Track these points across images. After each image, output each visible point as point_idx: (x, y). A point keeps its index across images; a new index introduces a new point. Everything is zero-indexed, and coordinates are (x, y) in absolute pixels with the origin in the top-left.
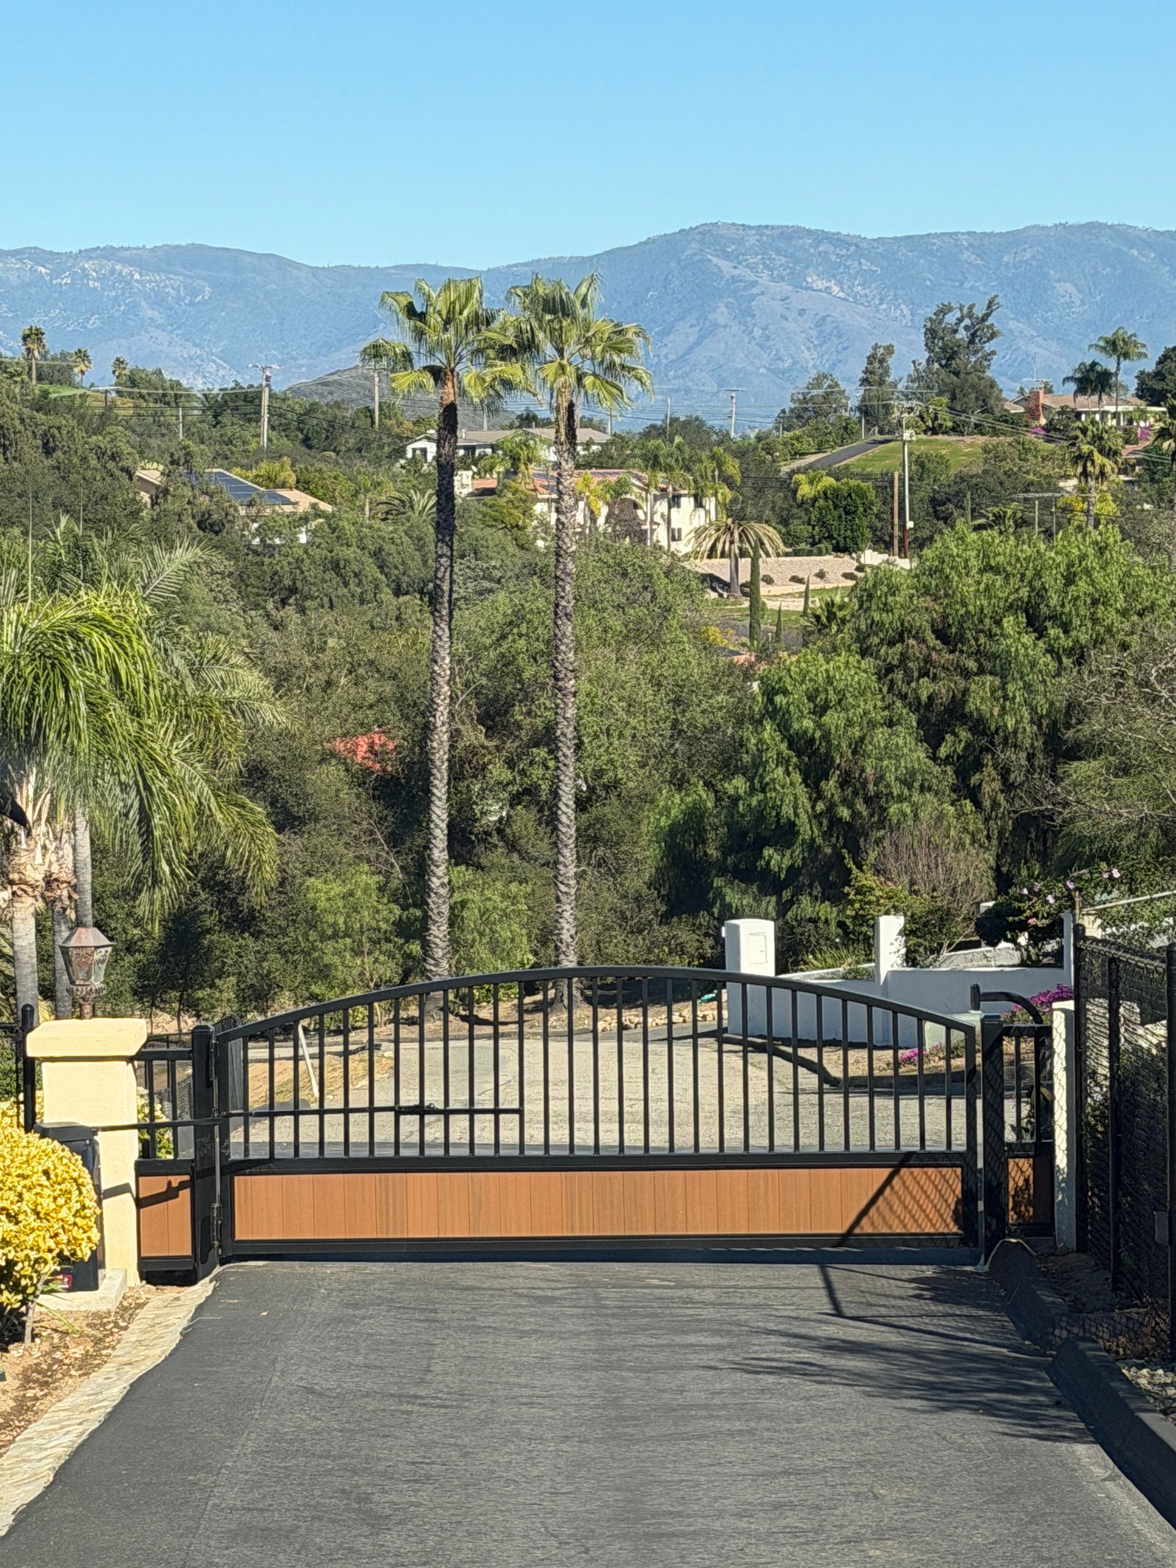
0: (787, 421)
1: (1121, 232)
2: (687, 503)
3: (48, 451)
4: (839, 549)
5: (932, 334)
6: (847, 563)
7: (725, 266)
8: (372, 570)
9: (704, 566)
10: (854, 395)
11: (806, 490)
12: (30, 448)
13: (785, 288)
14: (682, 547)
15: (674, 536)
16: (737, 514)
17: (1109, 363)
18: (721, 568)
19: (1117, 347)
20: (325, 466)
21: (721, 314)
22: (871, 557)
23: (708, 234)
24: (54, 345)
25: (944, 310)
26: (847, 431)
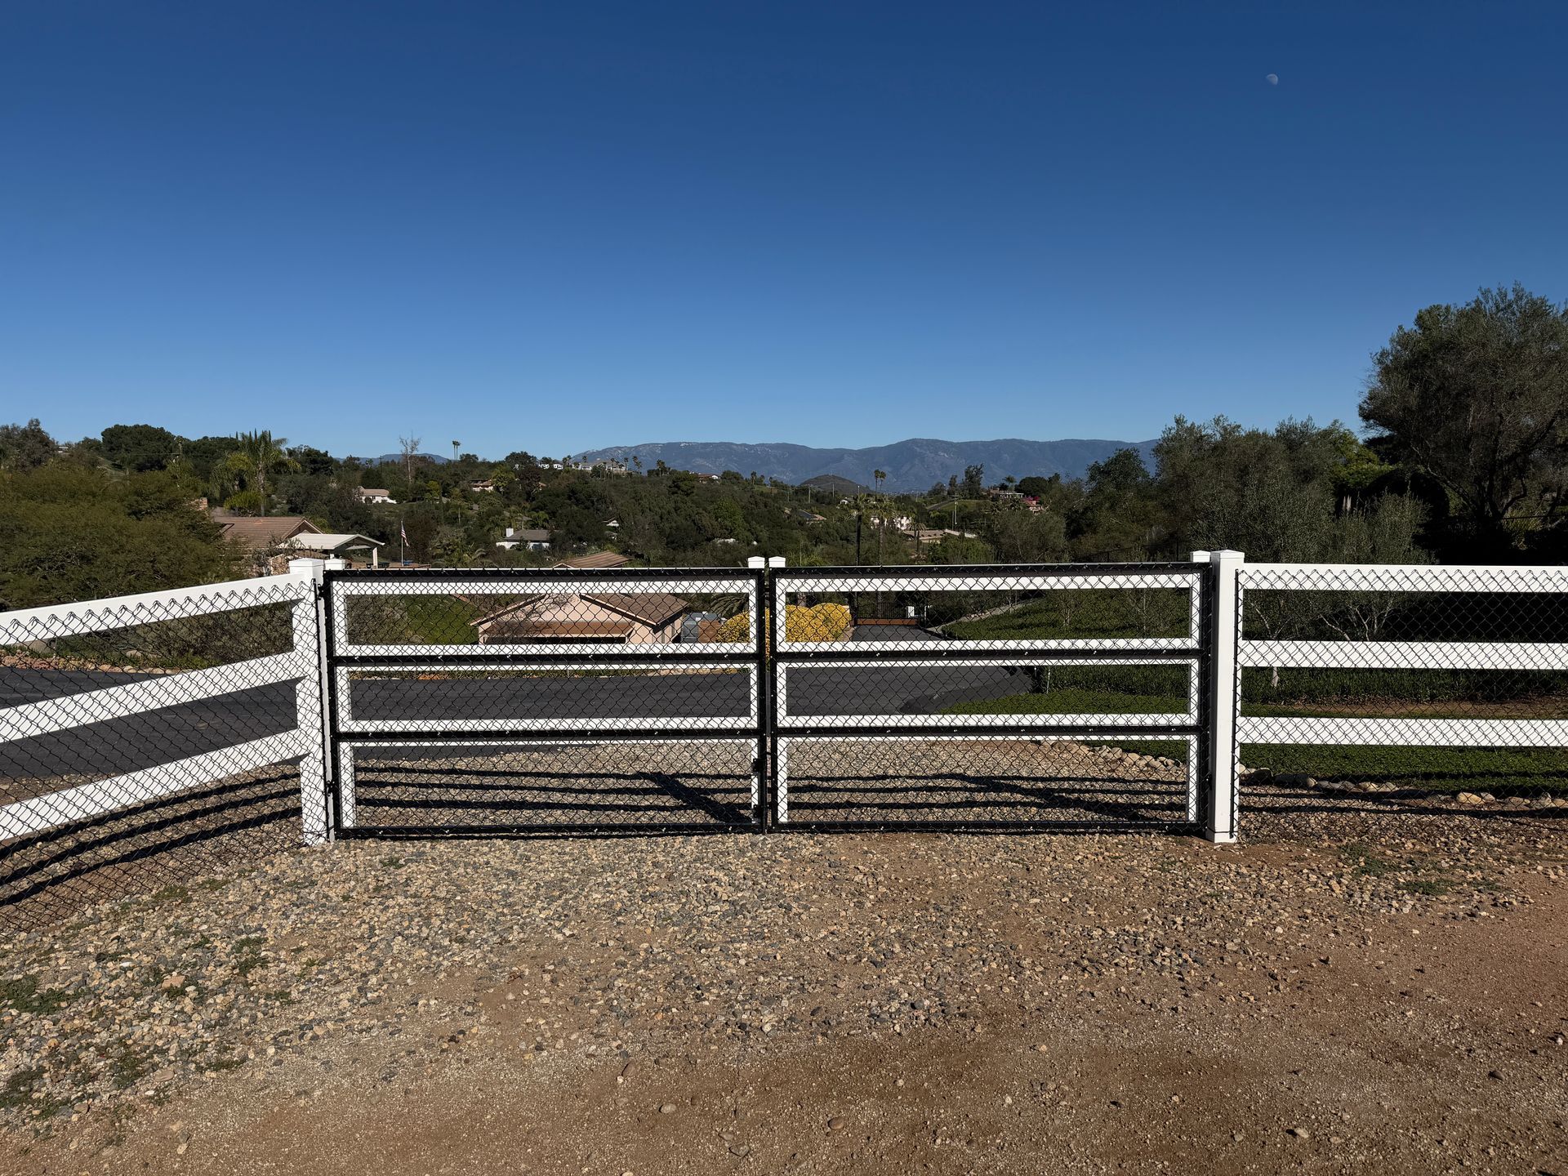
0: (931, 494)
1: (1021, 442)
2: (905, 518)
3: (766, 507)
4: (940, 529)
5: (967, 472)
6: (941, 532)
7: (918, 450)
8: (835, 534)
9: (908, 532)
10: (947, 488)
11: (932, 515)
12: (761, 506)
13: (933, 455)
14: (903, 528)
15: (902, 525)
16: (916, 521)
17: (1007, 483)
18: (912, 533)
19: (1010, 480)
20: (824, 508)
21: (916, 462)
22: (947, 531)
23: (914, 441)
24: (758, 476)
25: (969, 467)
26: (944, 498)
